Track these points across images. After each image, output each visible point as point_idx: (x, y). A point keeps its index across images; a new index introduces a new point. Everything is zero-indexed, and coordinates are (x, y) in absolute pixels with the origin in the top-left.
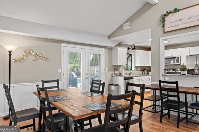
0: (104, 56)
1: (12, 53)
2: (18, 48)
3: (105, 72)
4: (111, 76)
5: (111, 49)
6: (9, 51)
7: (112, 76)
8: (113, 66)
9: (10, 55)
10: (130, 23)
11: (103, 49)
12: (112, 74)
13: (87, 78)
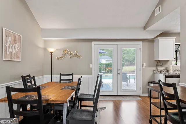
0: (141, 50)
1: (52, 54)
2: (57, 50)
3: (143, 68)
4: (152, 73)
5: (152, 41)
6: (51, 53)
7: (154, 73)
8: (156, 61)
9: (52, 55)
10: (160, 6)
11: (141, 43)
12: (154, 70)
13: (119, 74)
